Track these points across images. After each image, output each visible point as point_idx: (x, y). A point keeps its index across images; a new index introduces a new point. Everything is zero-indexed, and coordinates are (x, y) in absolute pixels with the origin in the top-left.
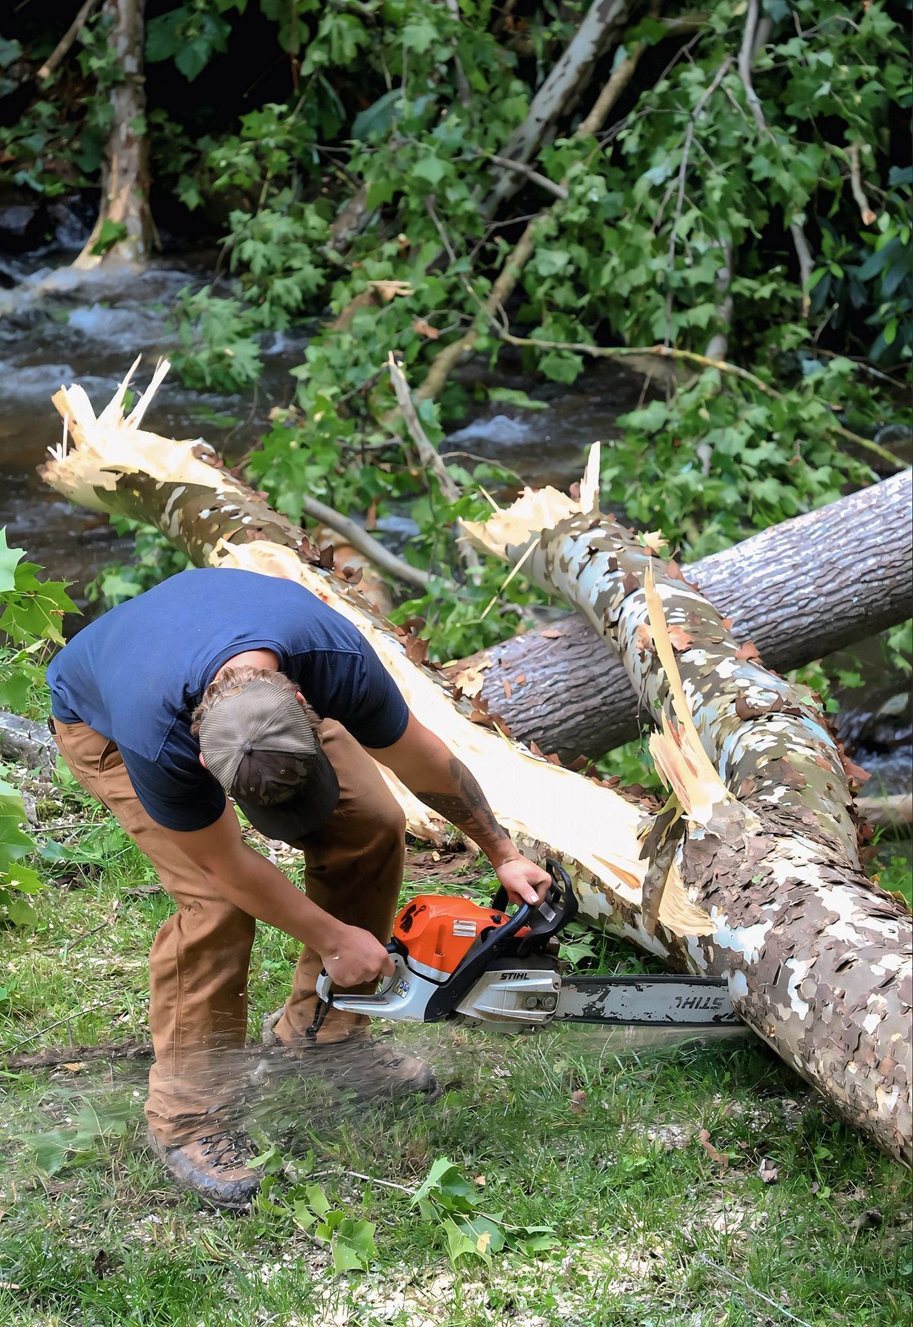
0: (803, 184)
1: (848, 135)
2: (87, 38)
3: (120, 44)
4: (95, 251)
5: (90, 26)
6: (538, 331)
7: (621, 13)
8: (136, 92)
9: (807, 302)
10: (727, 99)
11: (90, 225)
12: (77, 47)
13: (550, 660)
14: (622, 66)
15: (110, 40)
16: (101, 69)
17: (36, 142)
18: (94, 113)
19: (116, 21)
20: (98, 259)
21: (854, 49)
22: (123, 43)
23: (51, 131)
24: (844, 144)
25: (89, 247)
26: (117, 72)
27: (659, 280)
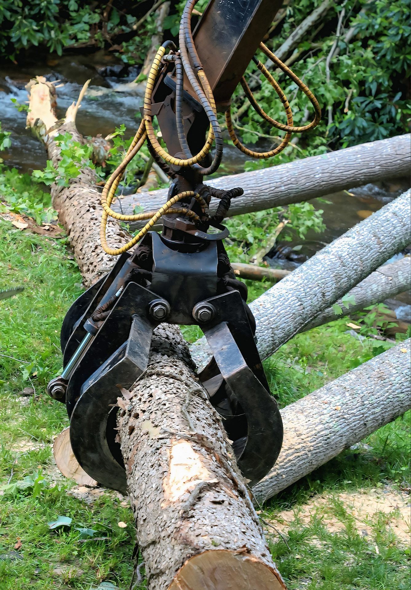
0: (333, 98)
1: (351, 86)
2: (149, 19)
3: (158, 23)
4: (137, 82)
5: (151, 16)
6: (246, 126)
7: (299, 39)
8: (160, 37)
9: (327, 133)
10: (319, 69)
11: (138, 74)
12: (146, 21)
13: (148, 201)
14: (296, 54)
15: (156, 21)
16: (150, 29)
17: (131, 48)
18: (145, 41)
19: (159, 15)
20: (137, 84)
21: (360, 61)
22: (159, 22)
23: (138, 46)
24: (349, 88)
25: (135, 81)
26: (155, 31)
27: (282, 118)
